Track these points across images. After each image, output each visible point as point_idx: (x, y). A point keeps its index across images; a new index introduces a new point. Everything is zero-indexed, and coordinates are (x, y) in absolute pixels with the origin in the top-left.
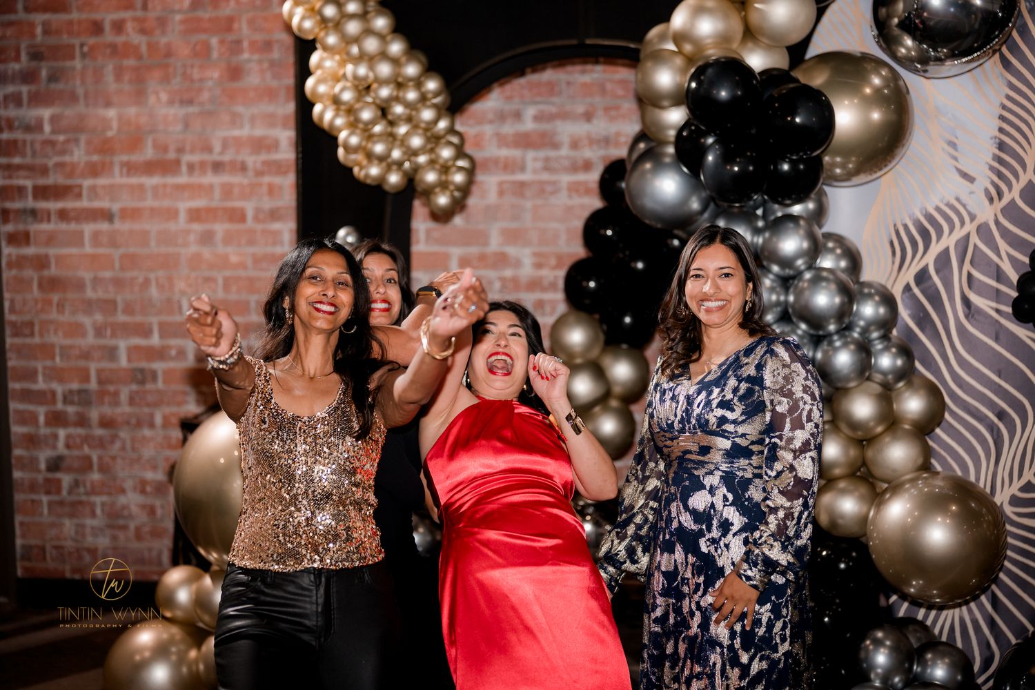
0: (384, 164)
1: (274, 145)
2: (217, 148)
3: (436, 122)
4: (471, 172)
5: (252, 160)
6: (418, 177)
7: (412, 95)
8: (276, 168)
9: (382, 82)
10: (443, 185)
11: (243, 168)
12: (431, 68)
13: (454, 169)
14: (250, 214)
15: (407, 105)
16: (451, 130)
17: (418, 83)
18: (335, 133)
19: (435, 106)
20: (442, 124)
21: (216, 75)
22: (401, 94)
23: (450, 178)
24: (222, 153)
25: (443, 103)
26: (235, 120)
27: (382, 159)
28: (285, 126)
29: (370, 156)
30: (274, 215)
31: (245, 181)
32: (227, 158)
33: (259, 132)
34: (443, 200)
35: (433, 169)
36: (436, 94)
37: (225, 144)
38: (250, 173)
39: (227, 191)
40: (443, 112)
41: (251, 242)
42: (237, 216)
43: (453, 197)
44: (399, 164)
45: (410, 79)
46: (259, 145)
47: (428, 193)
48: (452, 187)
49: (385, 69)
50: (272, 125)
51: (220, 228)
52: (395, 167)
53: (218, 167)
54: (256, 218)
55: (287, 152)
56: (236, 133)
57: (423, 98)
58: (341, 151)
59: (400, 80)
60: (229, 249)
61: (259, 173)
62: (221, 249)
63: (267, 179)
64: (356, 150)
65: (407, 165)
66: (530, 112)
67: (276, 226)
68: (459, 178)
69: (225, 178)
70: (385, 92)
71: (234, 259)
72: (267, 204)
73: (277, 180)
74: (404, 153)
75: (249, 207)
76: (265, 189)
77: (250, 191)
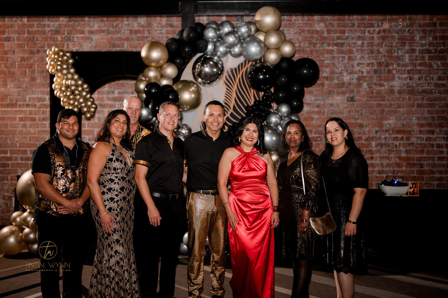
0: (73, 106)
1: (44, 100)
2: (28, 100)
3: (86, 95)
4: (96, 108)
5: (38, 104)
6: (82, 109)
7: (80, 89)
8: (45, 106)
9: (72, 85)
10: (89, 111)
11: (35, 106)
12: (85, 82)
13: (91, 107)
14: (37, 119)
15: (79, 91)
16: (91, 97)
17: (82, 86)
18: (60, 98)
19: (86, 92)
20: (88, 96)
21: (27, 80)
22: (77, 88)
23: (90, 110)
24: (29, 102)
25: (88, 90)
26: (33, 92)
27: (72, 105)
28: (47, 95)
29: (69, 104)
30: (44, 119)
31: (36, 110)
32: (30, 103)
33: (40, 96)
34: (88, 115)
35: (86, 107)
36: (86, 88)
37: (30, 99)
38: (37, 107)
39: (30, 112)
40: (88, 93)
41: (37, 127)
42: (34, 119)
43: (91, 114)
44: (77, 106)
45: (80, 85)
46: (40, 100)
47: (85, 113)
48: (91, 112)
49: (73, 82)
50: (44, 94)
51: (28, 123)
52: (76, 107)
53: (28, 106)
54: (39, 120)
55: (48, 102)
56: (33, 96)
57: (83, 90)
58: (62, 103)
59: (77, 85)
60: (31, 129)
61: (40, 107)
62: (28, 129)
63: (42, 109)
64: (65, 102)
65: (79, 106)
66: (117, 91)
67: (45, 122)
68: (93, 110)
69: (30, 109)
70: (73, 88)
71: (32, 132)
72: (42, 116)
73: (45, 109)
74: (78, 103)
75: (37, 117)
76: (41, 112)
77: (37, 113)
